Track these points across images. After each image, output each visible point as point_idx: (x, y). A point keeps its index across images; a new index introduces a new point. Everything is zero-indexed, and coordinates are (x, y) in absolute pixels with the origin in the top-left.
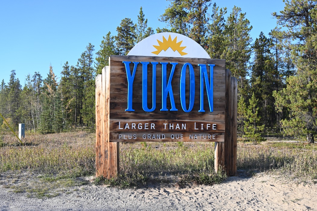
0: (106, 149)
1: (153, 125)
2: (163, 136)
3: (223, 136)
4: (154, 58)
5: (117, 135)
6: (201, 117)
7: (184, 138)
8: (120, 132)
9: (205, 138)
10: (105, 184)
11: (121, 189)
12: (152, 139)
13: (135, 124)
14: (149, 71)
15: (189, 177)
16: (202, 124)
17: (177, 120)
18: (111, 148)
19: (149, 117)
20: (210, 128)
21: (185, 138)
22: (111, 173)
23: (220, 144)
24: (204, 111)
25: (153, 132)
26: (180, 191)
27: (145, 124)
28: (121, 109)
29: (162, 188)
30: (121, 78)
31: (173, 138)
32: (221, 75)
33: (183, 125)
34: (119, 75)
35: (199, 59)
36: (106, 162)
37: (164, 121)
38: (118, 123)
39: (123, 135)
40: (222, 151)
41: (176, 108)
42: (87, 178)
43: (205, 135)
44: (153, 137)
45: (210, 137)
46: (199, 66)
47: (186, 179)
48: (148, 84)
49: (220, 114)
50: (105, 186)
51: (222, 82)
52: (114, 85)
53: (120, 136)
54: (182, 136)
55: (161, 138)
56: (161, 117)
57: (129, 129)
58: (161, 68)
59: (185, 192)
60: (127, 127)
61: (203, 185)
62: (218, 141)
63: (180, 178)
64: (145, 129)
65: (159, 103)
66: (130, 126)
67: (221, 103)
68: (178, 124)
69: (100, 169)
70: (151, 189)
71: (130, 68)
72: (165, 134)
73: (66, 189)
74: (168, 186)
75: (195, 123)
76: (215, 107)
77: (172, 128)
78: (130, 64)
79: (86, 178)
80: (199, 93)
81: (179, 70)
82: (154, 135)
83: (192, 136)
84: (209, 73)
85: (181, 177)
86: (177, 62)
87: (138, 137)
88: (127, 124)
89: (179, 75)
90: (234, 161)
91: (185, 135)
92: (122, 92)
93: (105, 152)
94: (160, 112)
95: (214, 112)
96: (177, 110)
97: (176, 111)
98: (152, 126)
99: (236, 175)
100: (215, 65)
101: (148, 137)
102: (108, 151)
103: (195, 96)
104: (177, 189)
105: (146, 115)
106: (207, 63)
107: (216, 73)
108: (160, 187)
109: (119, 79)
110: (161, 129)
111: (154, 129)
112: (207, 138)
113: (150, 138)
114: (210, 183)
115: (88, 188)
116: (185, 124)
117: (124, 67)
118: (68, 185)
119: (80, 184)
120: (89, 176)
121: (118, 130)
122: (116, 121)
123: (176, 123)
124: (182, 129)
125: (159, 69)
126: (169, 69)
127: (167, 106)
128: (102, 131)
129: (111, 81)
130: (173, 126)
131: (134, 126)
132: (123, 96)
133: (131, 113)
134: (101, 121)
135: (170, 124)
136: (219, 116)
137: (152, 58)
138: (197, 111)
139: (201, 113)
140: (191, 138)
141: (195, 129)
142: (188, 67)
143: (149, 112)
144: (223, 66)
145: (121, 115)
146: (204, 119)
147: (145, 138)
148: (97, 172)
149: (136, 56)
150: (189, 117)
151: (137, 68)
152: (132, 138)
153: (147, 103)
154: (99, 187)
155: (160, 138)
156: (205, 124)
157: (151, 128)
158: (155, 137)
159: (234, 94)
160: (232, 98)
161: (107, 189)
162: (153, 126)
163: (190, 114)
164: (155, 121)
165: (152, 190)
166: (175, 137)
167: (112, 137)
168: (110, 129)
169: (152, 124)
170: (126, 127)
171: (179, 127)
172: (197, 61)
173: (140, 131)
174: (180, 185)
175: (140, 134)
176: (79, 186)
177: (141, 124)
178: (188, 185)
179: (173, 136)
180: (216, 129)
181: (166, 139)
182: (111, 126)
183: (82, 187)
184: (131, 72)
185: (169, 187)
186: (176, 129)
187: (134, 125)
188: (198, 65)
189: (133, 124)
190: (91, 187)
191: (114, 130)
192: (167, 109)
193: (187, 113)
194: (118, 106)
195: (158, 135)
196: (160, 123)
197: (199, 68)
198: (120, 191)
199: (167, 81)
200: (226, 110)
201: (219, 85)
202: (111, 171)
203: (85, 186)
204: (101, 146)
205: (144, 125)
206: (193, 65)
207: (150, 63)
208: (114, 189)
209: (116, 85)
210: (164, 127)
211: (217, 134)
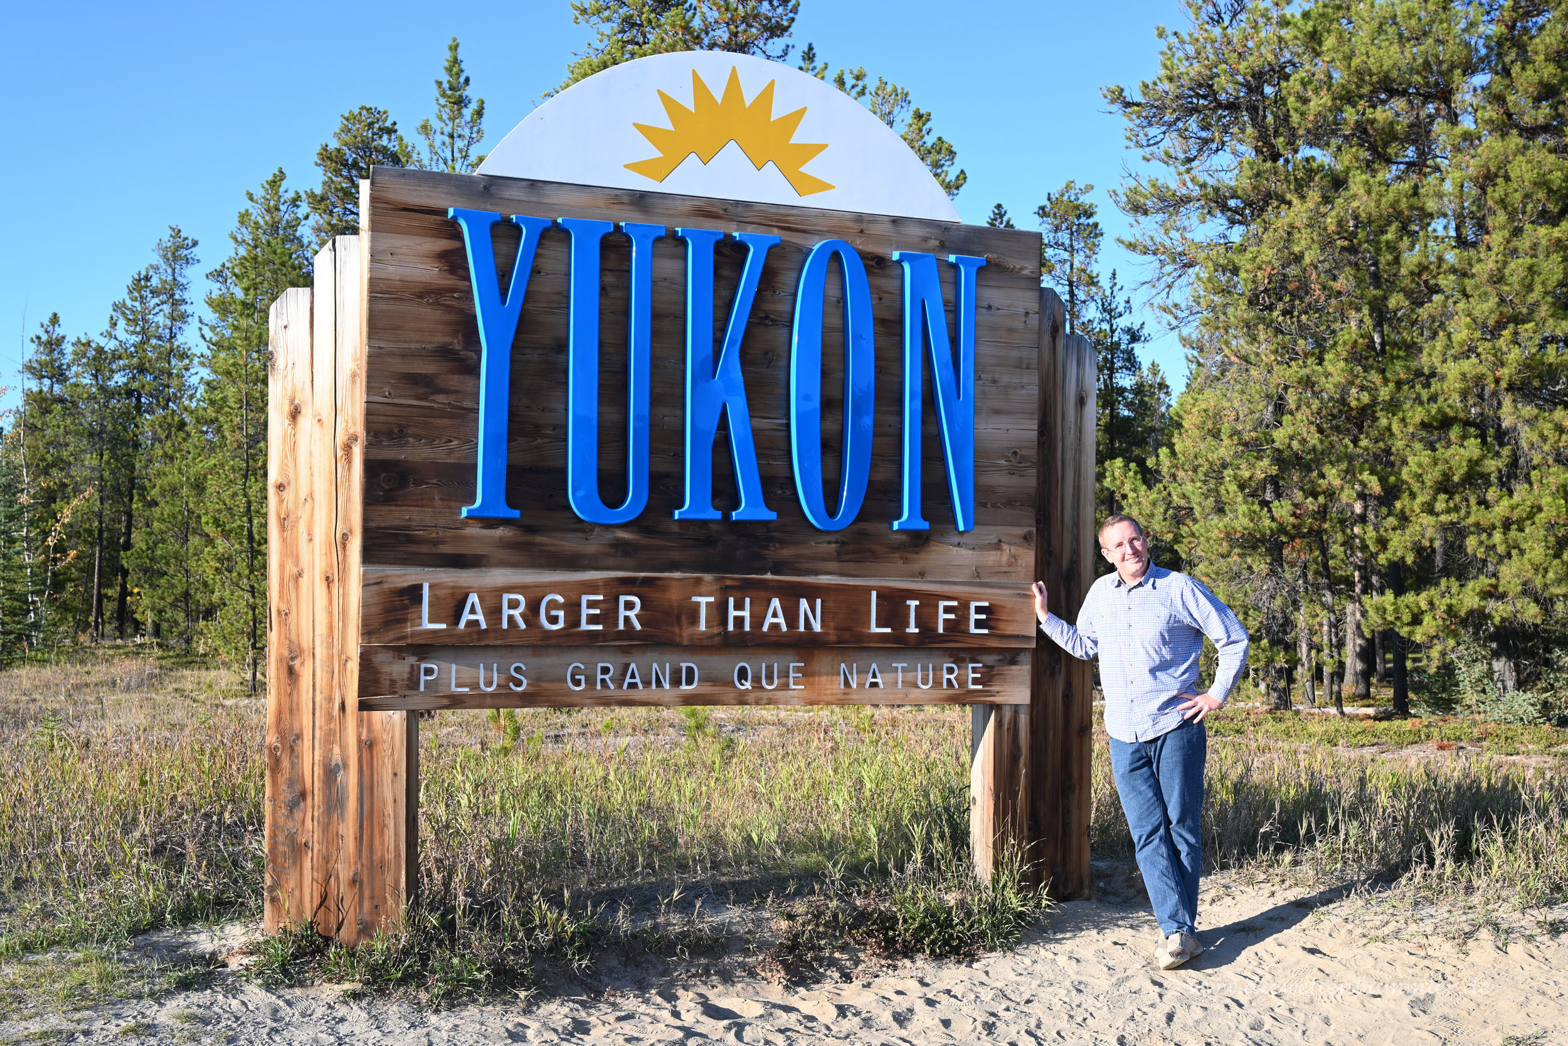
0: (331, 750)
1: (629, 606)
2: (690, 671)
3: (1023, 671)
4: (640, 200)
5: (407, 669)
6: (905, 560)
7: (809, 686)
8: (425, 648)
9: (925, 682)
10: (330, 980)
11: (437, 1011)
12: (625, 693)
13: (521, 598)
14: (609, 279)
15: (835, 916)
16: (913, 603)
17: (769, 576)
18: (368, 746)
19: (609, 555)
20: (956, 627)
21: (812, 684)
22: (367, 905)
23: (1007, 714)
24: (925, 525)
25: (626, 650)
26: (793, 1001)
27: (585, 599)
28: (438, 503)
29: (686, 988)
30: (436, 314)
31: (748, 685)
32: (1018, 324)
33: (804, 604)
34: (426, 293)
35: (896, 221)
36: (331, 838)
37: (699, 581)
38: (414, 593)
39: (444, 665)
40: (1014, 758)
41: (769, 506)
42: (203, 937)
43: (925, 669)
44: (628, 680)
45: (952, 677)
46: (899, 262)
47: (817, 925)
48: (601, 355)
49: (1010, 544)
50: (330, 991)
51: (1021, 359)
52: (391, 354)
53: (429, 672)
54: (797, 670)
55: (676, 682)
56: (675, 555)
57: (484, 626)
58: (676, 265)
59: (834, 1012)
60: (474, 614)
61: (919, 963)
62: (997, 699)
63: (784, 924)
64: (585, 626)
65: (667, 475)
66: (494, 612)
67: (1015, 481)
68: (776, 603)
69: (292, 884)
70: (619, 1000)
71: (495, 254)
72: (698, 658)
73: (66, 1026)
74: (716, 973)
75: (874, 594)
76: (984, 505)
77: (739, 621)
78: (495, 225)
79: (194, 937)
80: (892, 419)
81: (787, 278)
82: (633, 666)
83: (851, 673)
84: (952, 309)
85: (791, 917)
86: (776, 235)
87: (536, 680)
88: (474, 598)
89: (784, 307)
90: (1075, 813)
91: (816, 666)
92: (441, 398)
93: (331, 773)
94: (675, 528)
95: (978, 530)
96: (772, 516)
97: (765, 523)
98: (622, 613)
99: (1086, 891)
100: (988, 261)
101: (599, 676)
102: (345, 766)
103: (875, 435)
104: (775, 991)
105: (592, 546)
106: (944, 247)
107: (990, 307)
108: (672, 983)
109: (429, 314)
110: (677, 630)
111: (638, 627)
112: (937, 683)
113: (612, 686)
114: (959, 947)
115: (216, 1009)
116: (819, 601)
117: (457, 244)
118: (78, 998)
119: (162, 983)
120: (217, 923)
121: (414, 635)
122: (402, 576)
123: (762, 594)
124: (802, 629)
125: (668, 267)
126: (726, 272)
127: (716, 494)
128: (306, 643)
129: (376, 325)
130: (746, 614)
131: (516, 613)
132: (446, 422)
133: (500, 532)
134: (304, 582)
135: (731, 600)
136: (1005, 558)
137: (626, 199)
138: (886, 525)
139: (904, 537)
140: (847, 684)
141: (875, 629)
142: (835, 265)
143: (608, 527)
144: (1026, 272)
145: (436, 543)
146: (922, 574)
147: (577, 683)
148: (274, 900)
149: (533, 184)
150: (839, 557)
151: (537, 256)
152: (503, 682)
153: (599, 470)
154: (289, 1003)
155: (667, 686)
156: (929, 601)
157: (621, 627)
158: (637, 680)
159: (1080, 430)
160: (1069, 455)
161: (341, 1011)
162: (632, 614)
163: (843, 543)
164: (645, 579)
165: (630, 1003)
166: (757, 680)
167: (377, 681)
168: (368, 630)
169: (623, 599)
170: (466, 616)
171: (781, 620)
172: (886, 229)
173: (554, 641)
174: (787, 967)
175: (549, 661)
176: (158, 997)
177: (560, 599)
178: (832, 963)
179: (743, 674)
180: (986, 631)
181: (707, 689)
182: (375, 610)
183: (174, 1003)
184: (504, 276)
185: (727, 978)
186: (765, 628)
187: (513, 605)
188: (896, 256)
189: (506, 597)
190: (235, 1004)
191: (392, 634)
192: (716, 508)
193: (828, 533)
194: (419, 483)
195: (655, 666)
196: (674, 595)
197: (898, 271)
198: (433, 1019)
199: (718, 343)
200: (1038, 521)
201: (1005, 379)
202: (367, 893)
203: (195, 997)
204: (299, 736)
205: (579, 605)
206: (864, 256)
207: (617, 228)
208: (394, 1011)
209: (404, 355)
210: (694, 619)
211: (990, 659)
